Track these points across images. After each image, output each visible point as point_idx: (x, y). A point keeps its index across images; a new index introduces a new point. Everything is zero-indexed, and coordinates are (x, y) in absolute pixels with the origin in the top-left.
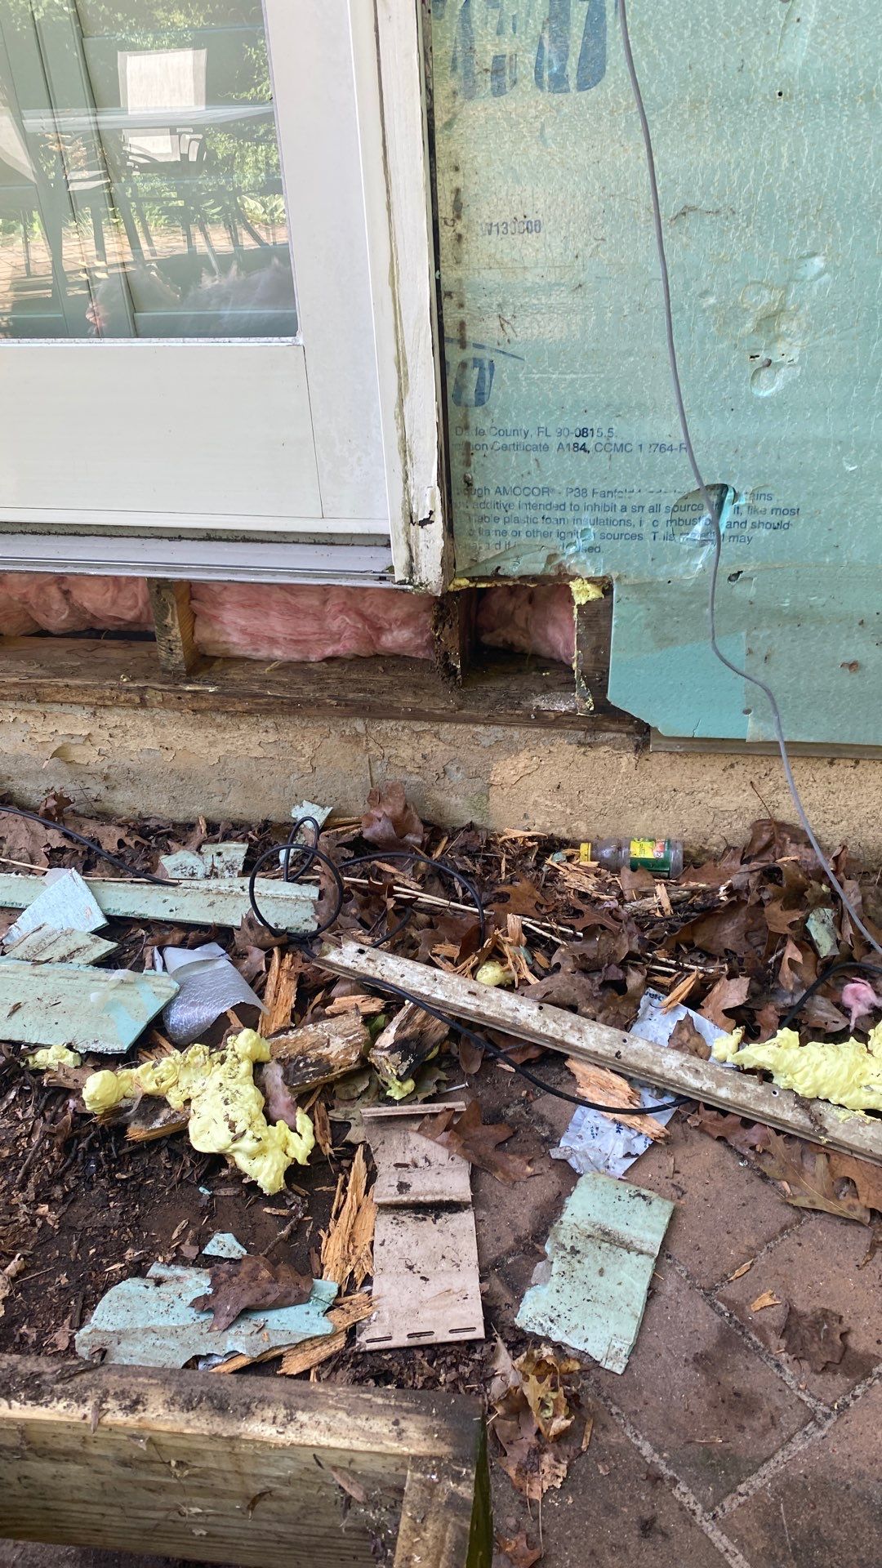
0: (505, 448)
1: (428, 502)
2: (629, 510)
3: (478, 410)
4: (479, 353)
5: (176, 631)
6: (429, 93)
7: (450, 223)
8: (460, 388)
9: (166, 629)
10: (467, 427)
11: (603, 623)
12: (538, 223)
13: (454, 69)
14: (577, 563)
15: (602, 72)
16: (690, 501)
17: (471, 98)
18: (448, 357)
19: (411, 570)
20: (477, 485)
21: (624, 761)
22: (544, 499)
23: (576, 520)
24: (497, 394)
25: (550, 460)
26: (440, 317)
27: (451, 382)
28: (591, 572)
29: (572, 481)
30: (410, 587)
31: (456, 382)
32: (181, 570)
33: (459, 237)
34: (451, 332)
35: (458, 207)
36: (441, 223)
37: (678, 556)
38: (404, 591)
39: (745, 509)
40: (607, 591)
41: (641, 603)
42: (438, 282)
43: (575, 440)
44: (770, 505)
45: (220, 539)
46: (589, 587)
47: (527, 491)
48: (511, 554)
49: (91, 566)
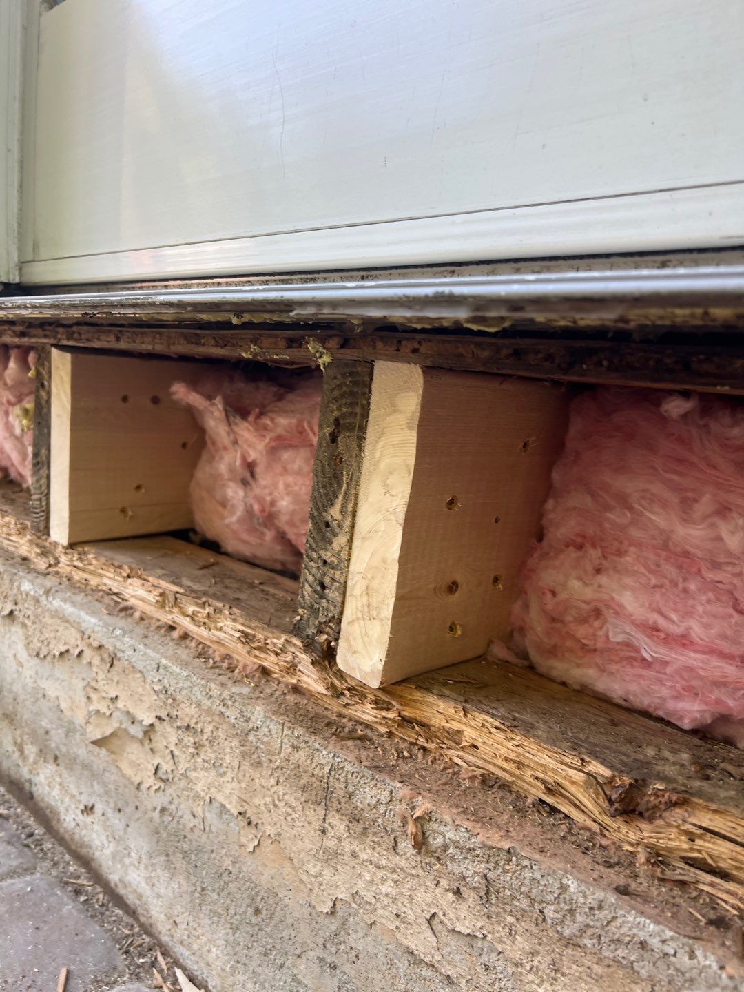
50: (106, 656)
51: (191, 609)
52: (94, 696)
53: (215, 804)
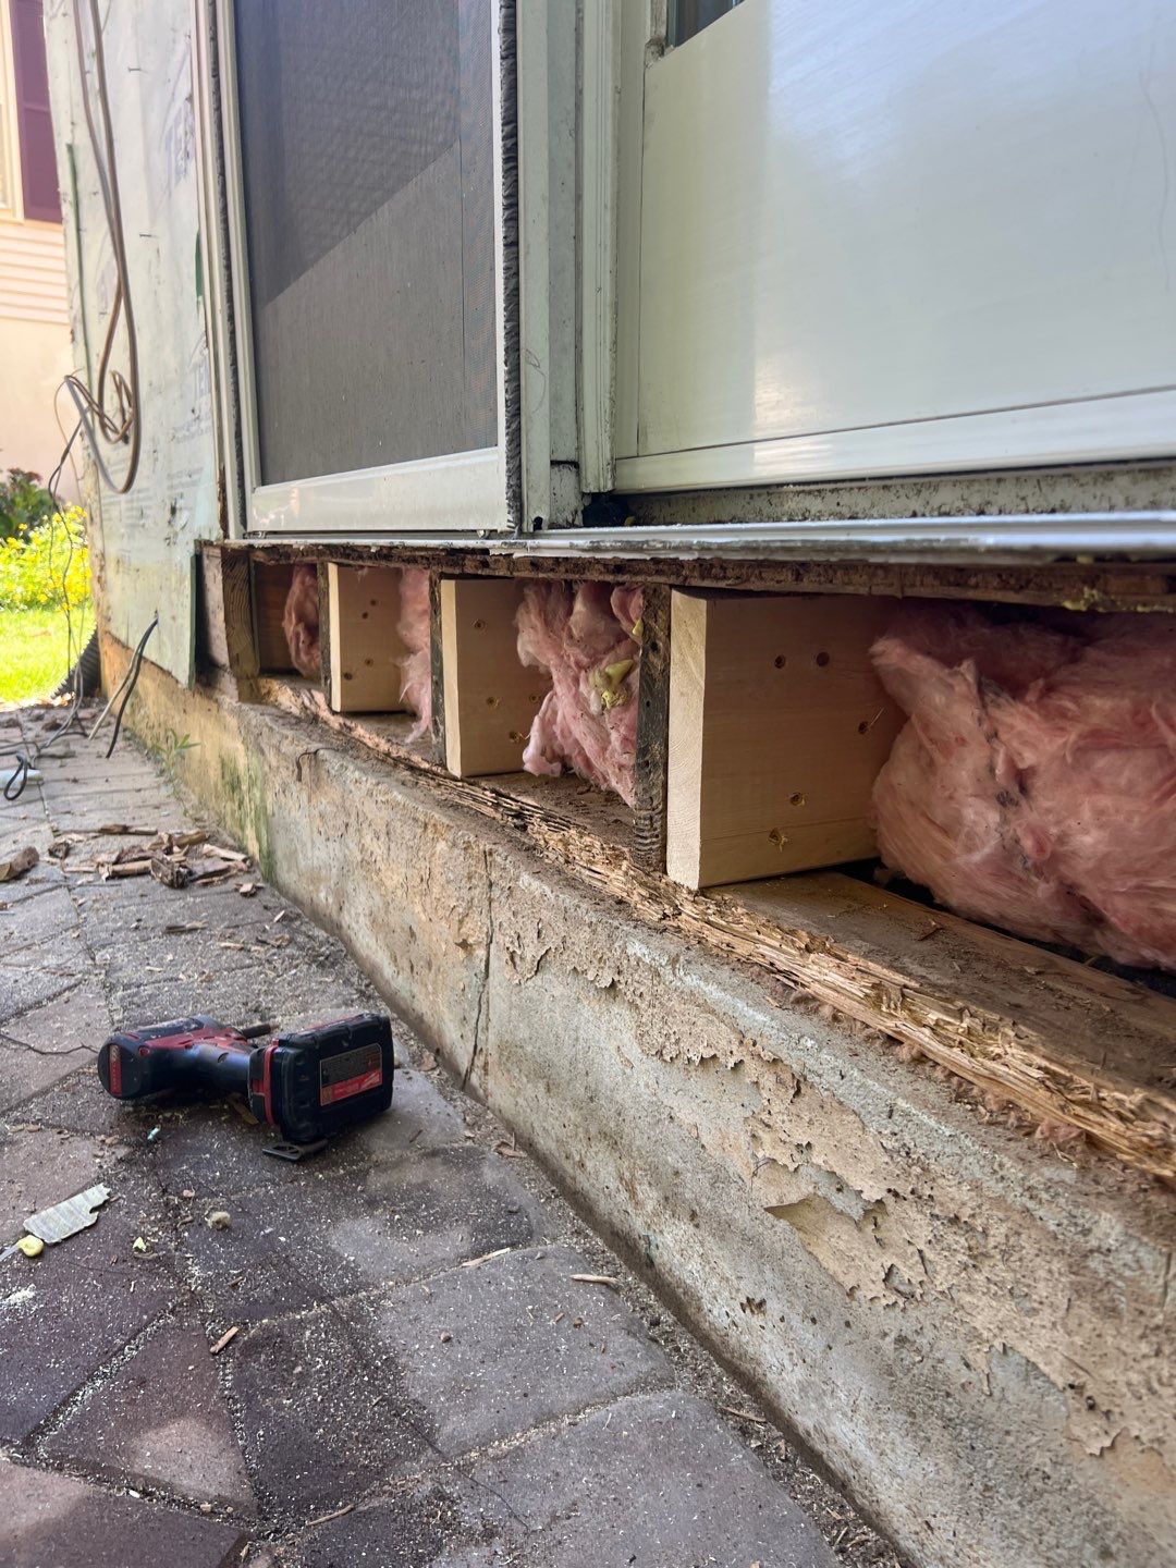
50: (786, 1077)
51: (933, 1017)
52: (765, 1136)
53: (1013, 1358)
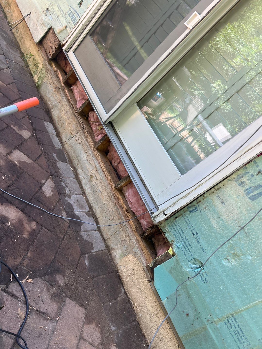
0: (186, 221)
1: (168, 213)
2: (189, 250)
3: (189, 212)
4: (198, 207)
5: (123, 183)
6: (232, 174)
7: (215, 189)
8: (190, 207)
9: (122, 181)
10: (185, 212)
11: (167, 258)
12: (224, 204)
13: (238, 176)
14: (174, 247)
15: (254, 200)
16: (197, 261)
17: (235, 181)
18: (194, 202)
19: (155, 217)
20: (176, 220)
21: (145, 279)
22: (182, 233)
23: (181, 241)
24: (193, 214)
25: (189, 230)
26: (199, 197)
27: (190, 205)
28: (174, 250)
29: (187, 237)
30: (152, 218)
31: (191, 206)
32: (133, 178)
33: (214, 192)
34: (198, 200)
35: (218, 189)
36: (214, 188)
37: (186, 265)
38: (151, 217)
39: (202, 272)
40: (173, 255)
41: (175, 263)
42: (204, 193)
43: (194, 233)
44: (205, 277)
45: (142, 182)
46: (172, 251)
47: (181, 229)
48: (169, 233)
49: (125, 164)
50: (96, 169)
52: (92, 171)
53: (99, 189)
